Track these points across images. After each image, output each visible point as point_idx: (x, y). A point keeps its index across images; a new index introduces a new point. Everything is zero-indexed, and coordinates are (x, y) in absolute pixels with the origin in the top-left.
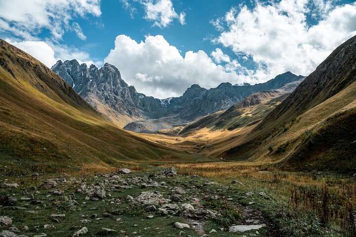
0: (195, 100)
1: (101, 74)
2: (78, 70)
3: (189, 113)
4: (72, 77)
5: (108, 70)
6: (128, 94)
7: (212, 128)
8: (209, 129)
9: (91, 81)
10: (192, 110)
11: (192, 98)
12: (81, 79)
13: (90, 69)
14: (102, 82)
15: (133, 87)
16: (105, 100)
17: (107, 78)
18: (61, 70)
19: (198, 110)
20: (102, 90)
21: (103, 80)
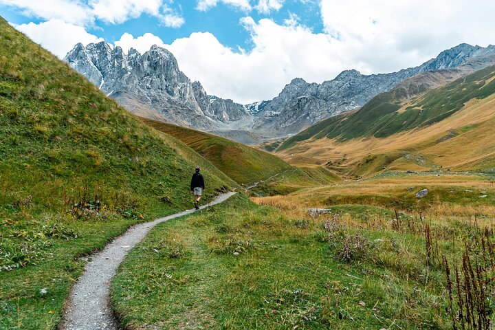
0: (300, 100)
1: (146, 63)
2: (109, 58)
3: (290, 121)
4: (100, 70)
5: (157, 56)
6: (190, 94)
7: (339, 137)
8: (333, 140)
9: (129, 73)
10: (295, 117)
11: (293, 98)
12: (114, 71)
13: (129, 55)
14: (148, 75)
15: (198, 84)
16: (152, 103)
17: (155, 69)
18: (81, 58)
19: (305, 117)
20: (148, 88)
21: (149, 72)
